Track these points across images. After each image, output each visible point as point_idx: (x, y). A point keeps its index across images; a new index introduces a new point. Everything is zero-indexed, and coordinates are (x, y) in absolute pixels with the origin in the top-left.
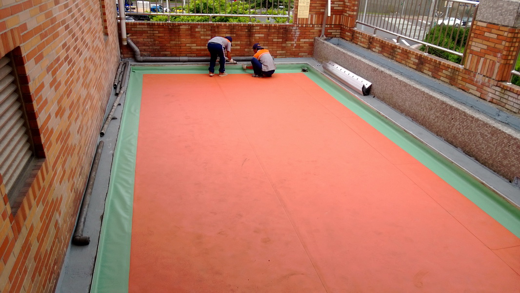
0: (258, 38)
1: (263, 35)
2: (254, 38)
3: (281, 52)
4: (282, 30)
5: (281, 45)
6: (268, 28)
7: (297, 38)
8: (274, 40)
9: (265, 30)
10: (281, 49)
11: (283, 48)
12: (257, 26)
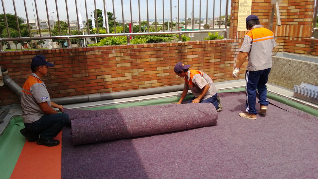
0: (191, 60)
1: (197, 56)
2: (186, 60)
3: (219, 75)
4: (220, 48)
5: (218, 66)
6: (204, 46)
7: (237, 56)
8: (211, 61)
9: (200, 49)
10: (218, 71)
11: (221, 70)
12: (189, 44)
